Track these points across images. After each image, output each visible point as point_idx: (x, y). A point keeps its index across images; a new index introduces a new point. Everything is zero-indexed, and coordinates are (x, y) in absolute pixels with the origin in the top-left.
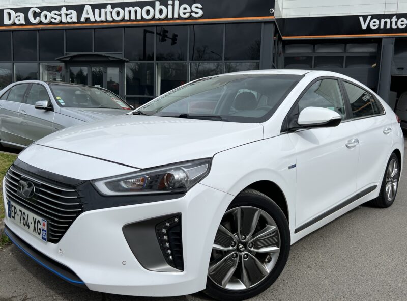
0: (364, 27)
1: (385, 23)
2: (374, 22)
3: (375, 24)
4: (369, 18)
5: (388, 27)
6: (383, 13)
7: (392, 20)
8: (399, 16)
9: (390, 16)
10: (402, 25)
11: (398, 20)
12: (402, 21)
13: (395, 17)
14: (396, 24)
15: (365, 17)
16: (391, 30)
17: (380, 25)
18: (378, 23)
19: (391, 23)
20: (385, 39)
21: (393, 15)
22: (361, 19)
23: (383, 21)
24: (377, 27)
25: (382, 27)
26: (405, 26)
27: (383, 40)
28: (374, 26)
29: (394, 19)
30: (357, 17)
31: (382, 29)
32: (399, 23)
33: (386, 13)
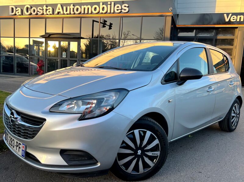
0: (227, 20)
1: (240, 18)
4: (230, 15)
5: (242, 20)
6: (239, 12)
18: (236, 18)
27: (238, 28)
28: (233, 20)
30: (223, 14)
31: (238, 22)
33: (241, 12)
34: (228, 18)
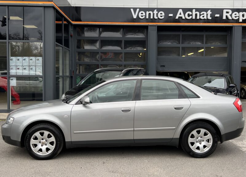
0: (135, 17)
1: (150, 14)
2: (142, 14)
3: (142, 15)
4: (138, 10)
5: (152, 17)
6: (148, 7)
7: (154, 12)
8: (159, 10)
9: (152, 10)
10: (161, 16)
11: (158, 13)
12: (161, 14)
13: (156, 10)
14: (157, 16)
15: (135, 9)
16: (154, 20)
17: (146, 16)
18: (144, 14)
19: (154, 14)
20: (151, 27)
21: (154, 9)
22: (132, 10)
23: (148, 13)
24: (144, 17)
25: (147, 17)
26: (163, 17)
27: (149, 27)
28: (142, 16)
29: (155, 12)
30: (129, 9)
31: (147, 19)
32: (159, 15)
33: (150, 7)
34: (135, 15)
